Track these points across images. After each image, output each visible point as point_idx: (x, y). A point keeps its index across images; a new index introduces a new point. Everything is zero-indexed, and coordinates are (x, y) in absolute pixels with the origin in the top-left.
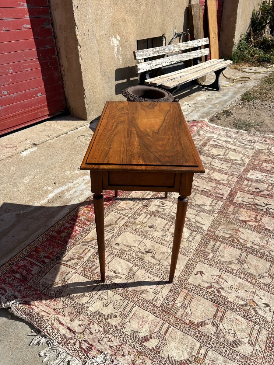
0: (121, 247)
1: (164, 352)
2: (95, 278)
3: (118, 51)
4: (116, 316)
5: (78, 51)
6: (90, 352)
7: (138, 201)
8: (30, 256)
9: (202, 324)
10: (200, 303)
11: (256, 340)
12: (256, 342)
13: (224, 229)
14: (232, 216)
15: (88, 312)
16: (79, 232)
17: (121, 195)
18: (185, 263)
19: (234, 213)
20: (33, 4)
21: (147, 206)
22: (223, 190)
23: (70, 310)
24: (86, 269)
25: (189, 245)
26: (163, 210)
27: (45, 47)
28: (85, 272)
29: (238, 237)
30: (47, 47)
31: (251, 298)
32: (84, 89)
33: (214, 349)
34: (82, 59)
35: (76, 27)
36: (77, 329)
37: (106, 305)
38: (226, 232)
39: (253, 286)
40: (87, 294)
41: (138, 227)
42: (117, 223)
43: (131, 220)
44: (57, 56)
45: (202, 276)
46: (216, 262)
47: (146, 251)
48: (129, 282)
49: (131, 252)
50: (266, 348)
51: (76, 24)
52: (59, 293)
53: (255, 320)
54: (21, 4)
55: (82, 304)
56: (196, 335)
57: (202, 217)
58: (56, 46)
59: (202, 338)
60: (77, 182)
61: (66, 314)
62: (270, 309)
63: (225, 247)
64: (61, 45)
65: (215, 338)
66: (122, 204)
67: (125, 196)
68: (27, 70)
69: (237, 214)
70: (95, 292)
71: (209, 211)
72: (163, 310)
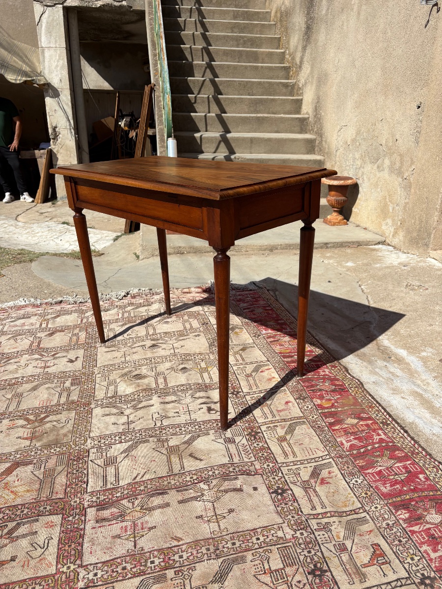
13: (61, 425)
14: (51, 463)
19: (50, 475)
25: (107, 378)
29: (28, 426)
38: (55, 423)
63: (49, 402)
69: (41, 477)
71: (110, 446)
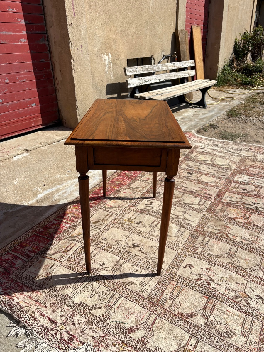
0: (108, 241)
1: (151, 343)
2: (80, 270)
3: (109, 67)
4: (101, 308)
5: (72, 65)
6: (72, 343)
7: (126, 200)
8: (15, 250)
9: (191, 315)
10: (189, 294)
11: (249, 332)
12: (249, 334)
13: (212, 226)
14: (221, 214)
15: (71, 303)
16: (66, 228)
17: (110, 195)
18: (173, 257)
19: (222, 211)
20: (30, 21)
21: (135, 205)
22: (210, 191)
23: (52, 301)
24: (71, 261)
25: (178, 240)
26: (151, 208)
27: (41, 61)
28: (70, 265)
29: (227, 232)
30: (43, 61)
31: (242, 290)
32: (76, 100)
33: (204, 340)
34: (75, 73)
35: (70, 42)
36: (59, 320)
37: (91, 296)
38: (215, 228)
39: (244, 278)
40: (71, 285)
41: (126, 224)
42: (105, 220)
43: (119, 217)
44: (52, 70)
45: (191, 268)
46: (205, 256)
47: (133, 245)
48: (115, 274)
49: (119, 246)
50: (260, 340)
51: (70, 40)
52: (42, 285)
53: (247, 312)
54: (19, 20)
55: (65, 295)
56: (185, 327)
57: (190, 215)
58: (51, 61)
59: (191, 330)
60: (66, 184)
61: (48, 305)
62: (263, 301)
63: (214, 242)
64: (56, 59)
65: (206, 329)
66: (110, 203)
67: (113, 196)
68: (22, 81)
69: (225, 212)
70: (79, 284)
71: (198, 209)
72: (150, 302)
